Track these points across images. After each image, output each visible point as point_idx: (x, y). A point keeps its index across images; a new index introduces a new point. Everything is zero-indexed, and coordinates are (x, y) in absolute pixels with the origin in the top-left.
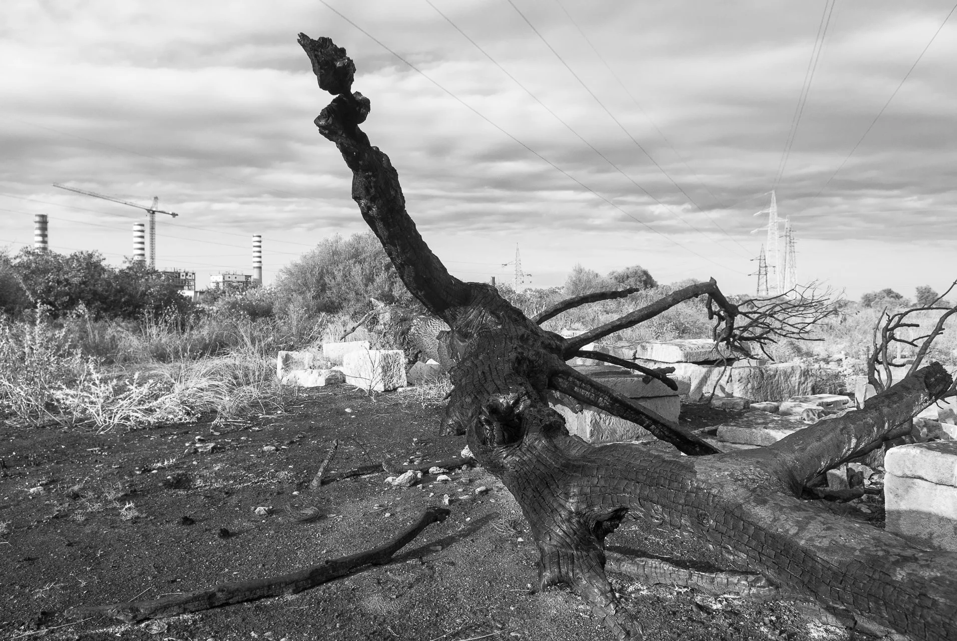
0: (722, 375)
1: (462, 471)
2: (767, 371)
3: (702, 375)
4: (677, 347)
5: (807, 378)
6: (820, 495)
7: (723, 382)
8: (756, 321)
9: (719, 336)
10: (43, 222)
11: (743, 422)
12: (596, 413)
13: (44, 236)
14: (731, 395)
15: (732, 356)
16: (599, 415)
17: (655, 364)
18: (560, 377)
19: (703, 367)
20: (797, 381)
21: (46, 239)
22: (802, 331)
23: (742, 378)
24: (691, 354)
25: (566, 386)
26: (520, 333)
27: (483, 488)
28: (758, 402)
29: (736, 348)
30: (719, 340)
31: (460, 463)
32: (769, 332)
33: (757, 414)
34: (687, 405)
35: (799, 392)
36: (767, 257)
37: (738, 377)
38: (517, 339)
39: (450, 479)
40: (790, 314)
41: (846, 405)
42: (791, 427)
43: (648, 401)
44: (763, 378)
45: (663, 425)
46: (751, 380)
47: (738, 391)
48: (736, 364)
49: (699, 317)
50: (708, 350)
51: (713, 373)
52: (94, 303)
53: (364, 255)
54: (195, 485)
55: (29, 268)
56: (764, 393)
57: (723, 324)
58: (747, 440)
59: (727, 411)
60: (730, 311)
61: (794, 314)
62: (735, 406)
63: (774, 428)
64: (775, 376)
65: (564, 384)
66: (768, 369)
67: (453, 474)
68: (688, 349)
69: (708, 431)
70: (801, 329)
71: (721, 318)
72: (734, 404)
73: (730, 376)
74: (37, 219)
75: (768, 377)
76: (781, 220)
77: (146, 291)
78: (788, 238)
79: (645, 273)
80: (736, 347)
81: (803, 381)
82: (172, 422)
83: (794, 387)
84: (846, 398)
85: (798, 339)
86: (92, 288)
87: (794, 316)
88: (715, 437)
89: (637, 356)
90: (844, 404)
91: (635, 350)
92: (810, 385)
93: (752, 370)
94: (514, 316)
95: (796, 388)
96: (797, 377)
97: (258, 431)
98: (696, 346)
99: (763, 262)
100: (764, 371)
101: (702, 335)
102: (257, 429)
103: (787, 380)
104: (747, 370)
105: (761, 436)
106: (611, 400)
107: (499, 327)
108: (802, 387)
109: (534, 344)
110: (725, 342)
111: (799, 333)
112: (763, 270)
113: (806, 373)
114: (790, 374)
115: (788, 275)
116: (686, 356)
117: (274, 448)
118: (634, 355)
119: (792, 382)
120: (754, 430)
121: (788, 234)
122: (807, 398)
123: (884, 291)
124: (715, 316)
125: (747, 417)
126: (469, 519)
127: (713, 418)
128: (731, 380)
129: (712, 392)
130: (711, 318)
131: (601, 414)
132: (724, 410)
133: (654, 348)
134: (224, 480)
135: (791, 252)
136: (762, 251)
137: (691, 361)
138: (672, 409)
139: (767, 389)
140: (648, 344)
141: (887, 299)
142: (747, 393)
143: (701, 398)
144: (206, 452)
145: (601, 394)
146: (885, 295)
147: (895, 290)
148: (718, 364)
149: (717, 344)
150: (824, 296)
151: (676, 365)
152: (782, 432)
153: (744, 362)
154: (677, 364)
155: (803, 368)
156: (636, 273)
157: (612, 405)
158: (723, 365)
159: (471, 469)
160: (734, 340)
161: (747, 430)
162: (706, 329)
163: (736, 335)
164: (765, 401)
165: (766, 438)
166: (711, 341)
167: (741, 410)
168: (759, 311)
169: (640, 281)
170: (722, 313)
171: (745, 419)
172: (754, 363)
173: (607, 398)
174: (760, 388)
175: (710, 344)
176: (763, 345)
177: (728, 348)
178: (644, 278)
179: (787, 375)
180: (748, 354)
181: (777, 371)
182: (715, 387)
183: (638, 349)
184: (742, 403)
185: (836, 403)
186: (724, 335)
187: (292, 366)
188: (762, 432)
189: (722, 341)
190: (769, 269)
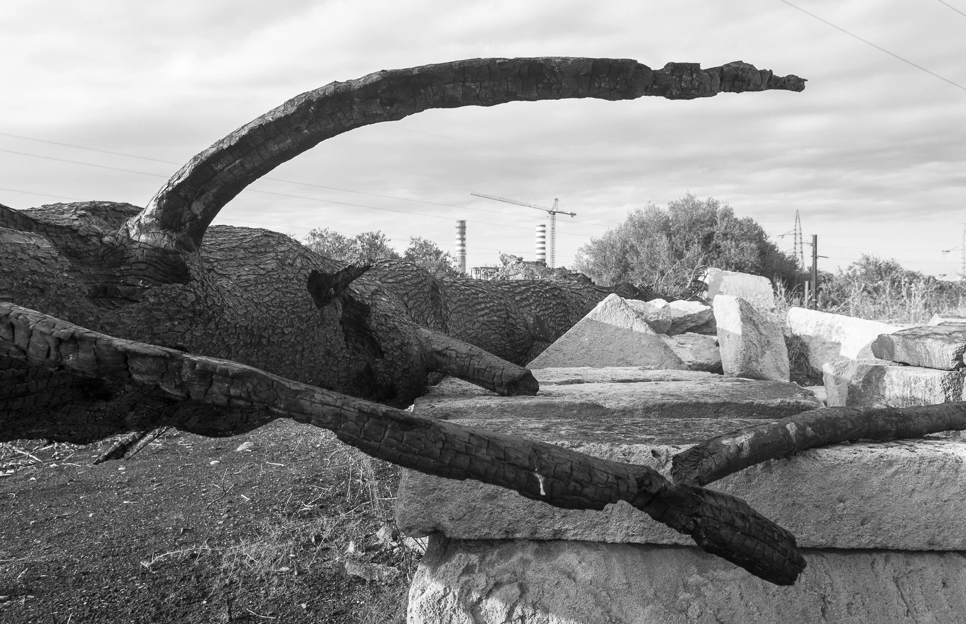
10: (462, 227)
21: (464, 242)
74: (458, 224)
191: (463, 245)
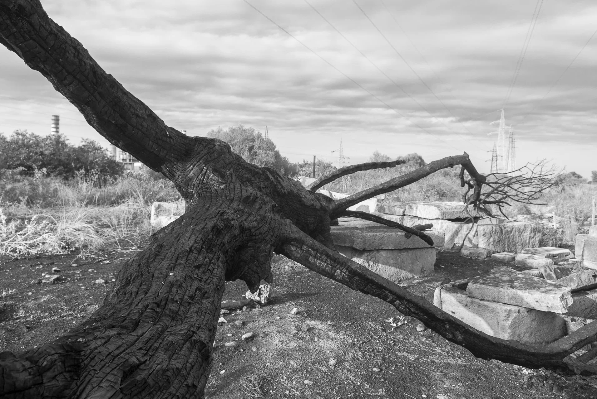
0: (470, 231)
1: (243, 311)
2: (505, 228)
3: (454, 230)
4: (435, 208)
5: (535, 234)
6: (575, 372)
7: (471, 236)
8: (496, 189)
9: (469, 200)
10: (57, 120)
11: (490, 279)
12: (365, 261)
13: (57, 128)
14: (477, 246)
15: (478, 216)
16: (368, 262)
17: (419, 219)
18: (293, 245)
19: (456, 224)
20: (528, 236)
21: (58, 130)
22: (531, 198)
23: (485, 233)
24: (446, 213)
25: (299, 256)
26: (245, 194)
27: (249, 335)
28: (498, 252)
29: (481, 210)
30: (468, 203)
31: (240, 305)
32: (506, 197)
33: (502, 271)
34: (442, 253)
35: (529, 244)
36: (497, 150)
37: (482, 233)
38: (240, 201)
39: (226, 322)
40: (522, 184)
41: (568, 257)
42: (535, 287)
43: (410, 251)
44: (502, 233)
45: (409, 301)
46: (493, 235)
47: (482, 244)
48: (480, 222)
49: (453, 186)
50: (460, 210)
51: (463, 228)
52: (59, 167)
53: (235, 141)
54: (17, 315)
55: (17, 143)
56: (502, 245)
57: (472, 192)
58: (495, 298)
59: (474, 259)
60: (480, 180)
61: (526, 185)
62: (480, 255)
63: (519, 288)
64: (511, 232)
65: (298, 252)
66: (506, 226)
67: (233, 315)
68: (444, 209)
69: (459, 285)
70: (531, 196)
71: (471, 186)
72: (479, 254)
73: (477, 231)
74: (53, 118)
75: (506, 233)
76: (507, 127)
77: (94, 160)
78: (511, 139)
79: (420, 158)
80: (481, 208)
81: (532, 236)
82: (50, 254)
83: (526, 241)
84: (567, 251)
85: (528, 203)
86: (58, 157)
87: (525, 186)
88: (465, 292)
89: (406, 214)
90: (566, 256)
91: (404, 209)
92: (537, 239)
93: (494, 227)
94: (247, 175)
95: (527, 241)
96: (528, 233)
97: (107, 264)
98: (451, 207)
99: (495, 153)
100: (503, 228)
101: (455, 198)
102: (108, 262)
103: (520, 235)
104: (490, 227)
105: (508, 295)
106: (349, 272)
107: (222, 187)
108: (531, 241)
109: (261, 208)
110: (473, 205)
111: (529, 199)
112: (495, 158)
113: (535, 230)
114: (523, 230)
115: (510, 162)
116: (442, 214)
117: (103, 281)
118: (404, 212)
119: (524, 237)
120: (501, 289)
121: (511, 136)
122: (536, 250)
123: (571, 173)
124: (466, 184)
125: (493, 273)
126: (223, 371)
127: (462, 266)
128: (477, 235)
129: (461, 243)
130: (463, 186)
131: (370, 262)
132: (471, 258)
133: (419, 208)
134: (42, 312)
135: (512, 147)
136: (495, 146)
137: (446, 218)
138: (429, 258)
139: (505, 242)
140: (414, 205)
141: (573, 178)
142: (489, 244)
143: (453, 247)
144: (48, 283)
145: (338, 266)
146: (572, 175)
147: (578, 173)
148: (467, 221)
149: (467, 206)
150: (549, 171)
151: (433, 222)
152: (529, 293)
153: (487, 221)
154: (435, 220)
155: (533, 226)
156: (414, 158)
157: (350, 278)
158: (471, 222)
159: (251, 310)
160: (480, 203)
161: (495, 289)
162: (458, 194)
163: (481, 199)
164: (503, 252)
165: (512, 298)
166: (462, 203)
167: (485, 258)
168: (500, 181)
169: (417, 163)
170: (472, 182)
171: (492, 276)
172: (494, 221)
173: (344, 270)
174: (500, 241)
175: (462, 206)
176: (501, 207)
177: (475, 209)
178: (419, 161)
179: (521, 232)
180: (489, 214)
181: (513, 228)
182: (464, 240)
183: (406, 208)
184: (486, 253)
185: (560, 255)
186: (472, 200)
187: (161, 213)
188: (509, 291)
189: (470, 204)
190: (498, 157)
191: (57, 132)
